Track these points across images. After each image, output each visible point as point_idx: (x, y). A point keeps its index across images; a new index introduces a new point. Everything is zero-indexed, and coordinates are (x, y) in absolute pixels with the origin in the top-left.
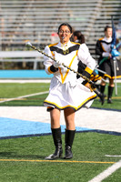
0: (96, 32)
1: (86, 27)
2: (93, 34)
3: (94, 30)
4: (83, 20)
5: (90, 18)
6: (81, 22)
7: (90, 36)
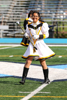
0: (14, 14)
1: (8, 11)
2: (12, 15)
3: (13, 13)
4: (6, 6)
5: (10, 6)
6: (4, 8)
7: (10, 17)
